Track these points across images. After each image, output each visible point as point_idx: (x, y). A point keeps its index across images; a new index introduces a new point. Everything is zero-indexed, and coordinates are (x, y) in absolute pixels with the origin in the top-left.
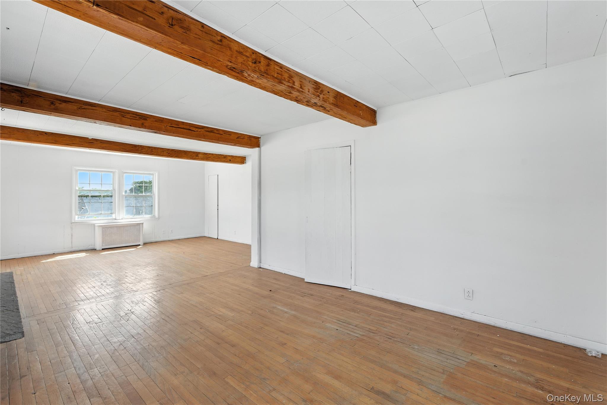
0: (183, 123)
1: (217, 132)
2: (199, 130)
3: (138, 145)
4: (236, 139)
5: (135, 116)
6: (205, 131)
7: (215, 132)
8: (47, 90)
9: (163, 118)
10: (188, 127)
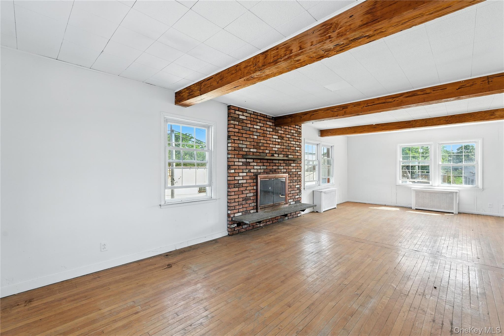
0: (378, 99)
1: (422, 93)
2: (397, 99)
3: (412, 120)
4: (457, 91)
5: (339, 108)
6: (405, 97)
7: (418, 94)
8: (298, 111)
9: (360, 101)
10: (384, 101)
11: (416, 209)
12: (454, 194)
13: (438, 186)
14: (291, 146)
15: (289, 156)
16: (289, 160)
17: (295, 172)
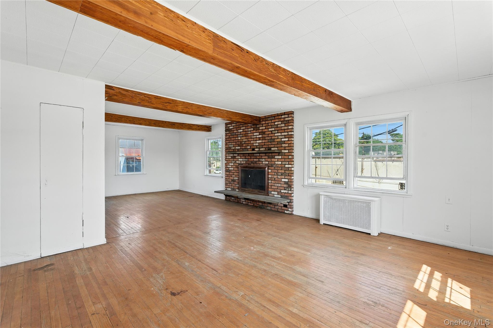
14: (275, 138)
15: (272, 149)
16: (272, 153)
17: (280, 164)
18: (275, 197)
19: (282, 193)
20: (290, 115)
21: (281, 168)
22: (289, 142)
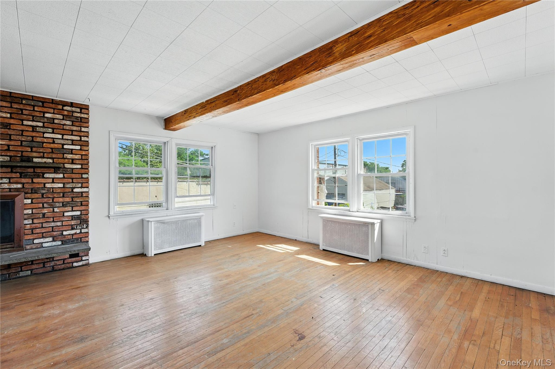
11: (324, 250)
12: (370, 226)
13: (357, 212)
14: (45, 141)
15: (35, 160)
16: (34, 167)
17: (60, 188)
18: (44, 247)
19: (67, 236)
20: (83, 111)
21: (62, 194)
22: (82, 152)
